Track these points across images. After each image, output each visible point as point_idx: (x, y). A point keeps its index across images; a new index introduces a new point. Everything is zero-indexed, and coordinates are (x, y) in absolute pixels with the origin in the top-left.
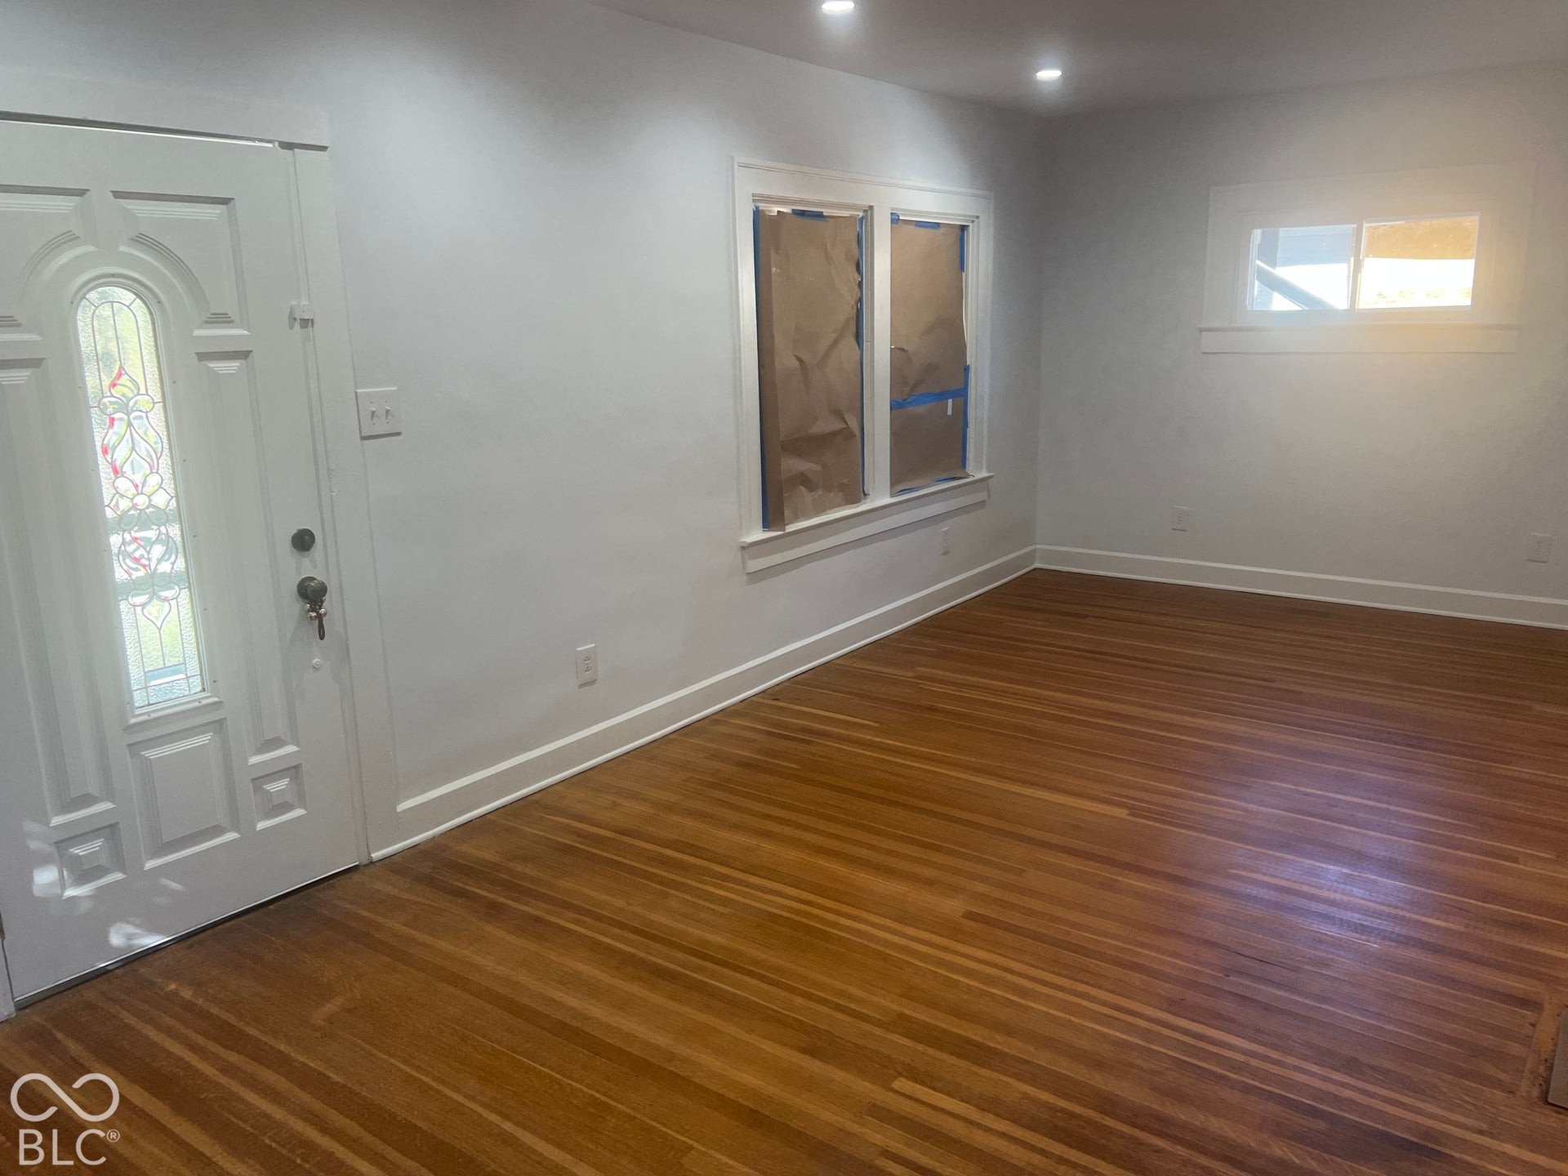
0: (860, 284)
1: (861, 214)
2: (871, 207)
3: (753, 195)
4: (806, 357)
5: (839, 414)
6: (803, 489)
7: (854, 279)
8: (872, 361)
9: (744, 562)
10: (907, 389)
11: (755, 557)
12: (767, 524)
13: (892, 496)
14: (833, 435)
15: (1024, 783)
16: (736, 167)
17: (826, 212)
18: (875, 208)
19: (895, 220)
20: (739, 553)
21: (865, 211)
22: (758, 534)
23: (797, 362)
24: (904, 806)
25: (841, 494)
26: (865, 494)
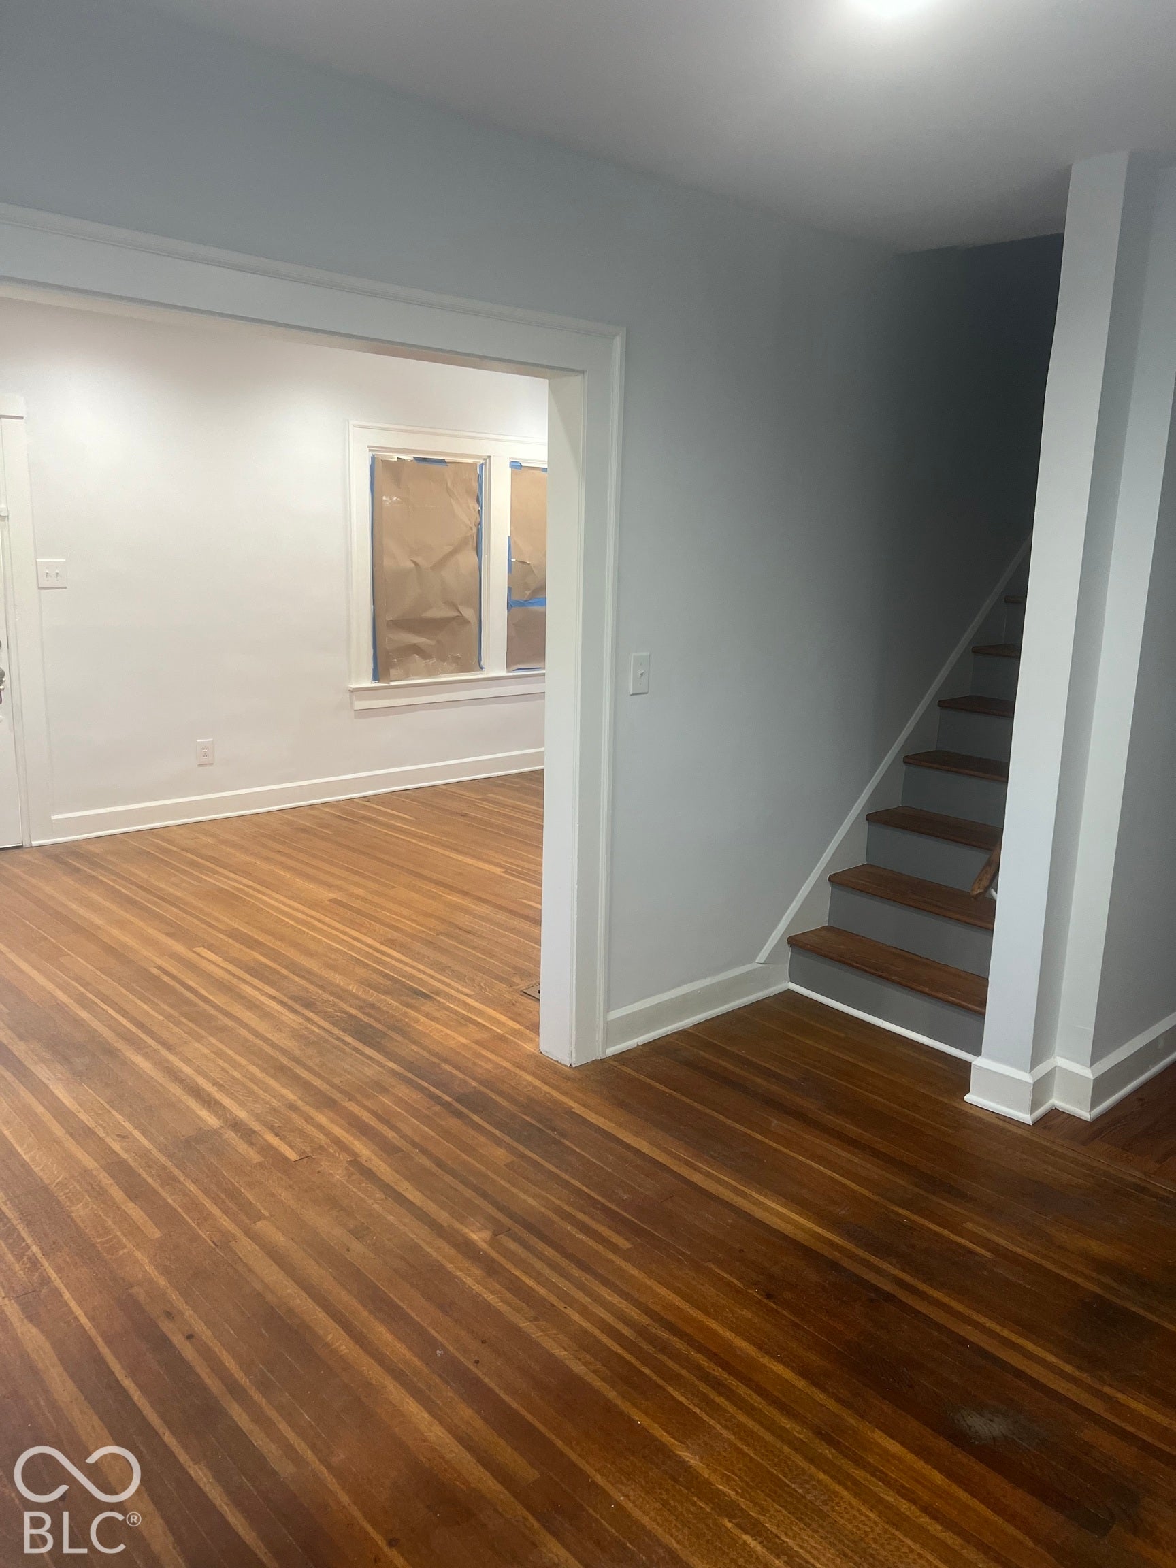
0: (480, 512)
1: (482, 461)
2: (490, 457)
3: (369, 447)
4: (419, 560)
5: (453, 606)
6: (417, 657)
7: (474, 509)
8: (489, 569)
9: (352, 703)
10: (528, 593)
11: (360, 699)
12: (376, 677)
13: (508, 672)
14: (445, 622)
15: (460, 852)
16: (351, 427)
17: (447, 459)
18: (492, 457)
19: (516, 466)
20: (348, 695)
21: (484, 459)
22: (367, 682)
23: (414, 566)
24: (376, 858)
25: (454, 665)
26: (482, 668)
